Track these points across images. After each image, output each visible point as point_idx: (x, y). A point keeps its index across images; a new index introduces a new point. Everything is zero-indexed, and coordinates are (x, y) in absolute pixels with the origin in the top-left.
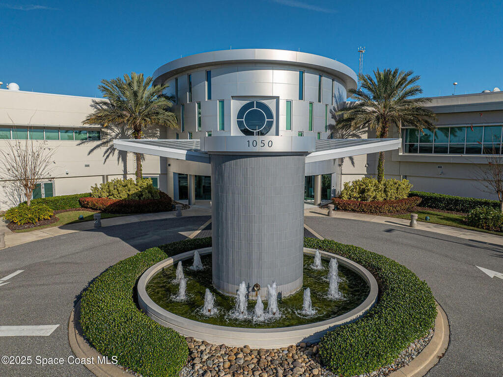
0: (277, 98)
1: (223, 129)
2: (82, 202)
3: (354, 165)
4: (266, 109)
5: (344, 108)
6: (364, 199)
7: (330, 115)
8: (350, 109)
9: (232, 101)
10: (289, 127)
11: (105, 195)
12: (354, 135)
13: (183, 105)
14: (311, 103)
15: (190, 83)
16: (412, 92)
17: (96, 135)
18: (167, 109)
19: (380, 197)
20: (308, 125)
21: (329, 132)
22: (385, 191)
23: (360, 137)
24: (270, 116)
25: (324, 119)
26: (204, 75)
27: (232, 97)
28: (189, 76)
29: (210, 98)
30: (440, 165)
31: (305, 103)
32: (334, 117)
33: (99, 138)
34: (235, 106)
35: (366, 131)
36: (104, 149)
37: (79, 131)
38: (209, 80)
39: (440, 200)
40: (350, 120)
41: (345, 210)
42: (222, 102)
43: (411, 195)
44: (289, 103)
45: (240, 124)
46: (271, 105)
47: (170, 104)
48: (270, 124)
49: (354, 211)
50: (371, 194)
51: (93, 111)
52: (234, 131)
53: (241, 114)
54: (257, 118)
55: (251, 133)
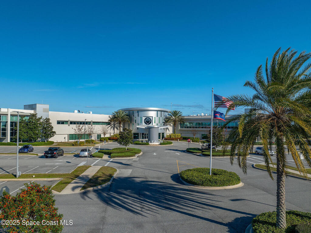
0: (152, 117)
1: (141, 123)
2: (109, 138)
4: (150, 119)
5: (167, 118)
6: (170, 138)
7: (163, 120)
8: (168, 118)
9: (143, 117)
10: (155, 123)
11: (115, 137)
12: (169, 124)
13: (131, 117)
14: (159, 118)
15: (133, 113)
16: (180, 116)
17: (108, 123)
18: (128, 118)
19: (174, 137)
20: (159, 122)
21: (163, 124)
22: (175, 136)
24: (151, 120)
25: (162, 121)
28: (133, 111)
29: (138, 116)
30: (188, 131)
32: (164, 120)
33: (109, 125)
34: (144, 118)
36: (110, 127)
37: (106, 123)
38: (138, 113)
39: (186, 138)
40: (167, 121)
42: (141, 117)
43: (181, 137)
44: (155, 118)
45: (145, 122)
46: (151, 118)
47: (128, 117)
48: (151, 122)
50: (172, 137)
51: (110, 119)
52: (144, 124)
53: (145, 120)
54: (148, 121)
55: (147, 124)
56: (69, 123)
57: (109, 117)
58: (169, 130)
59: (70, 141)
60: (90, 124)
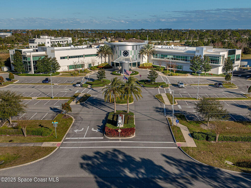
0: (129, 50)
1: (120, 55)
2: (97, 67)
6: (143, 66)
10: (131, 55)
11: (101, 66)
14: (135, 51)
15: (115, 47)
17: (97, 55)
20: (134, 54)
21: (139, 54)
24: (128, 53)
25: (138, 52)
29: (118, 50)
31: (134, 51)
34: (122, 51)
36: (99, 57)
37: (95, 54)
38: (118, 47)
41: (140, 68)
42: (120, 51)
43: (152, 66)
44: (131, 51)
48: (128, 54)
49: (142, 68)
50: (144, 66)
51: (97, 51)
52: (122, 56)
53: (123, 53)
54: (126, 53)
55: (125, 56)
56: (68, 57)
57: (97, 50)
59: (70, 70)
60: (83, 57)
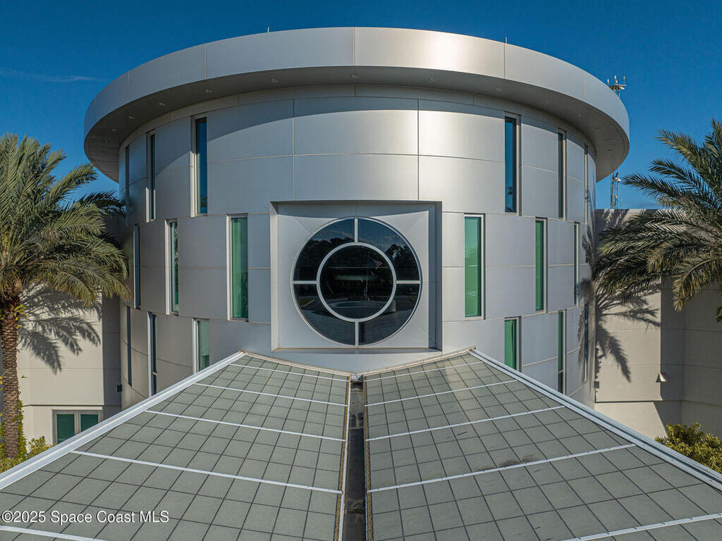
0: (435, 209)
3: (628, 378)
10: (476, 306)
12: (625, 298)
13: (138, 228)
14: (540, 222)
15: (153, 162)
21: (580, 305)
23: (645, 302)
26: (186, 132)
27: (276, 205)
28: (151, 139)
29: (203, 207)
31: (523, 223)
35: (658, 286)
38: (200, 148)
42: (240, 220)
44: (475, 223)
48: (409, 297)
58: (621, 360)
